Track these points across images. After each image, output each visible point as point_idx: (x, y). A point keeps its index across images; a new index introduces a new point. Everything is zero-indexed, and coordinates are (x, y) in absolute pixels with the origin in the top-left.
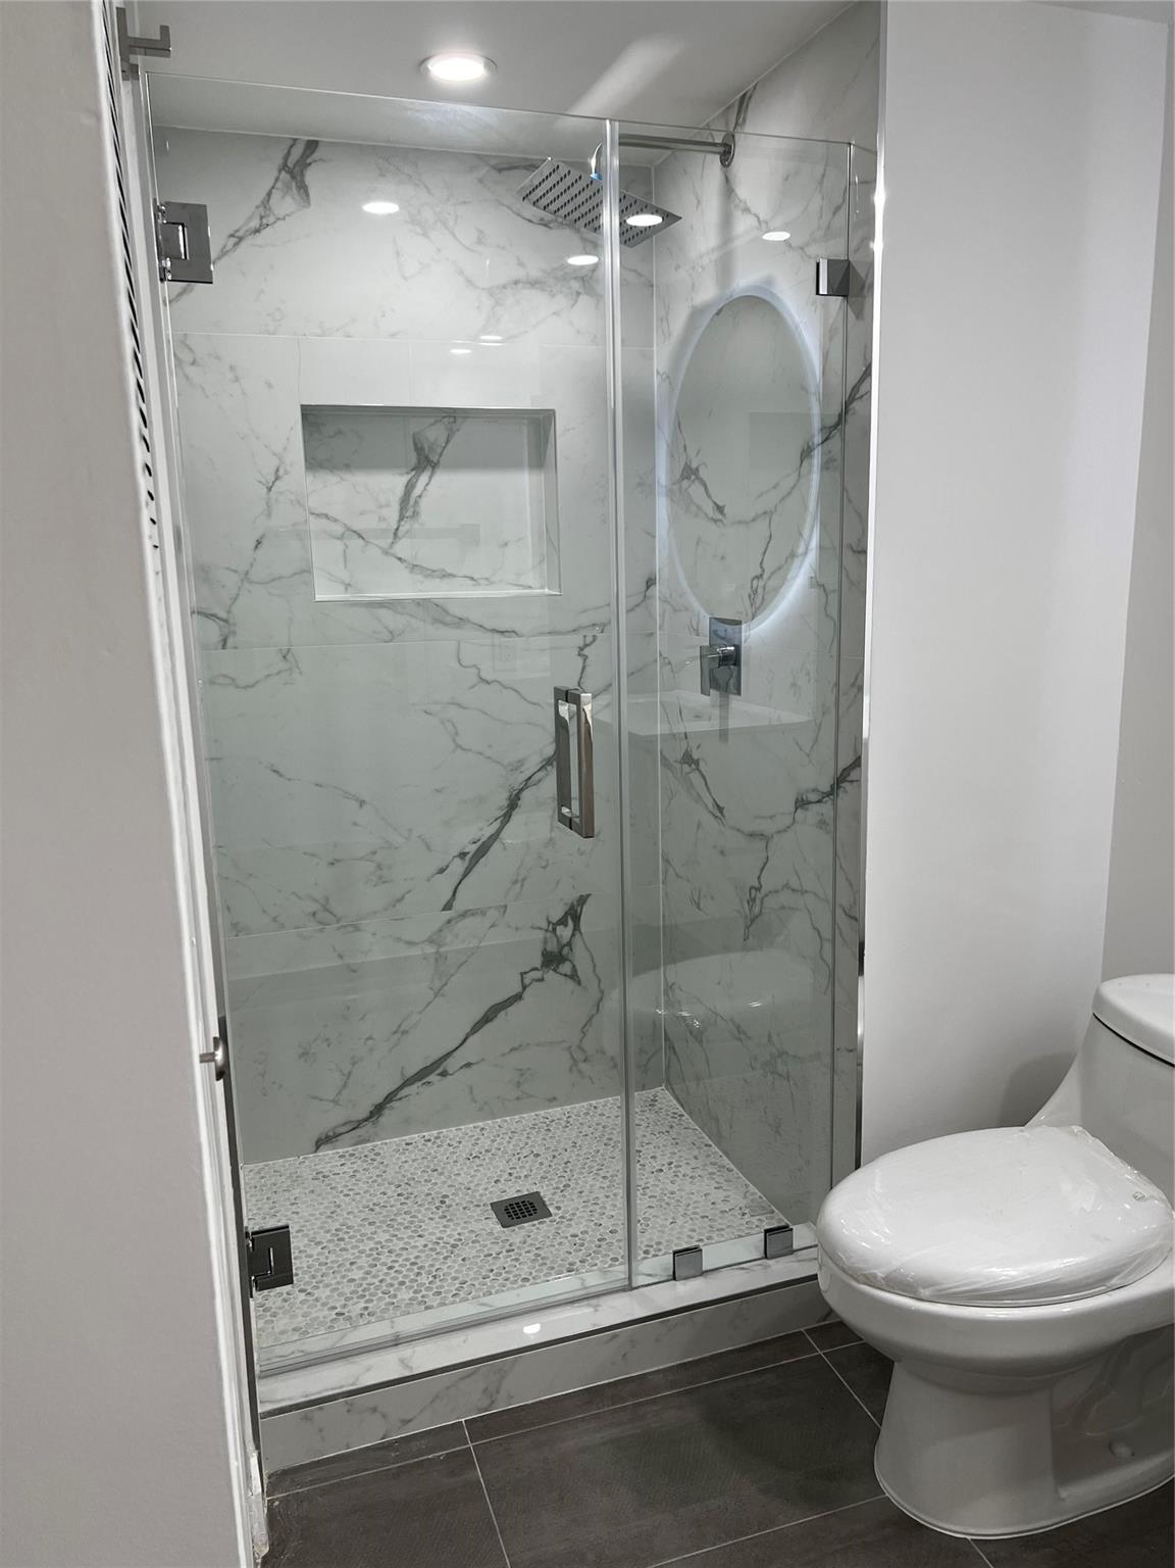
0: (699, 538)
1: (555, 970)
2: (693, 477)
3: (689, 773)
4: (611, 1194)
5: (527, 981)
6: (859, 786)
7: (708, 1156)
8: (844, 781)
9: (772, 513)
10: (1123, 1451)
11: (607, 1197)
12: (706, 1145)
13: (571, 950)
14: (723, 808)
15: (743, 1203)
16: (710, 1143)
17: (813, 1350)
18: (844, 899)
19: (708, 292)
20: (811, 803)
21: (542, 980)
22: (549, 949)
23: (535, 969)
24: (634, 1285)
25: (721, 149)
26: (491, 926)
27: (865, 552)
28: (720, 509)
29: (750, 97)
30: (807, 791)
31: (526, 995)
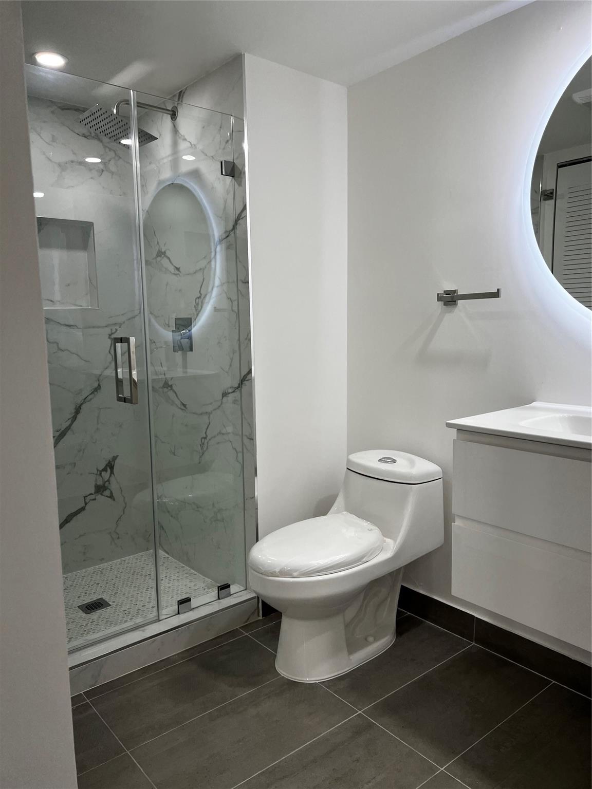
0: (167, 283)
1: (102, 494)
2: (163, 256)
3: (168, 392)
4: (139, 592)
5: (87, 501)
6: (251, 382)
7: (184, 571)
8: (245, 380)
9: (204, 269)
10: (371, 639)
11: (138, 594)
12: (182, 567)
13: (110, 483)
14: (186, 405)
15: (203, 585)
16: (184, 565)
17: (243, 634)
18: (246, 432)
19: (167, 174)
20: (230, 393)
21: (95, 499)
22: (98, 484)
23: (92, 494)
24: (160, 619)
25: (171, 113)
26: (68, 474)
27: (248, 282)
28: (178, 269)
29: (184, 93)
30: (228, 388)
31: (87, 507)
